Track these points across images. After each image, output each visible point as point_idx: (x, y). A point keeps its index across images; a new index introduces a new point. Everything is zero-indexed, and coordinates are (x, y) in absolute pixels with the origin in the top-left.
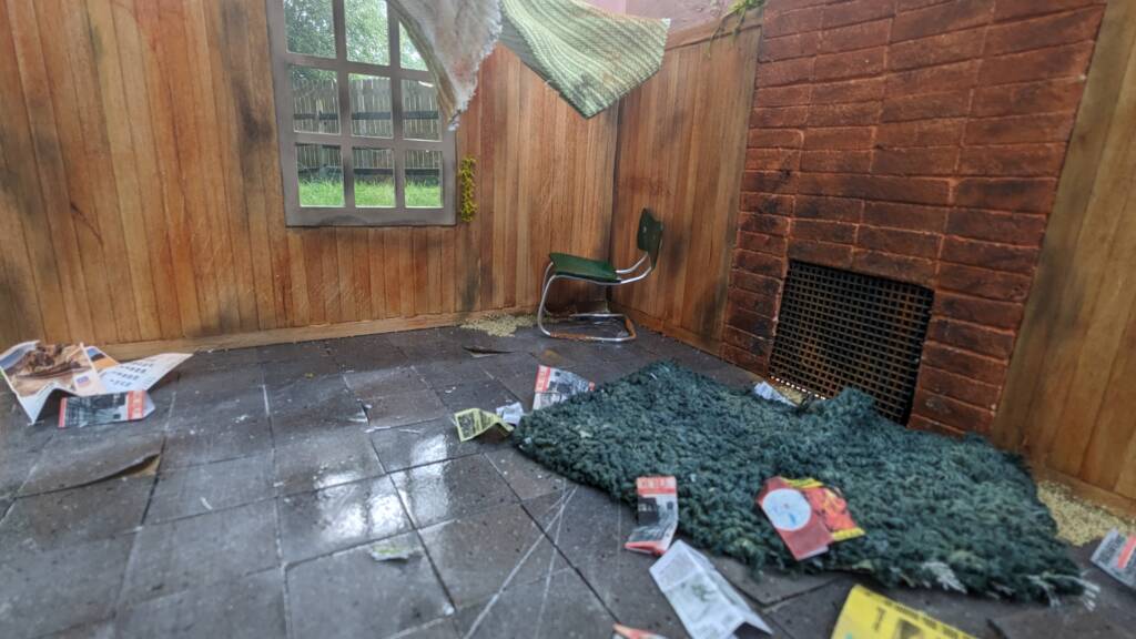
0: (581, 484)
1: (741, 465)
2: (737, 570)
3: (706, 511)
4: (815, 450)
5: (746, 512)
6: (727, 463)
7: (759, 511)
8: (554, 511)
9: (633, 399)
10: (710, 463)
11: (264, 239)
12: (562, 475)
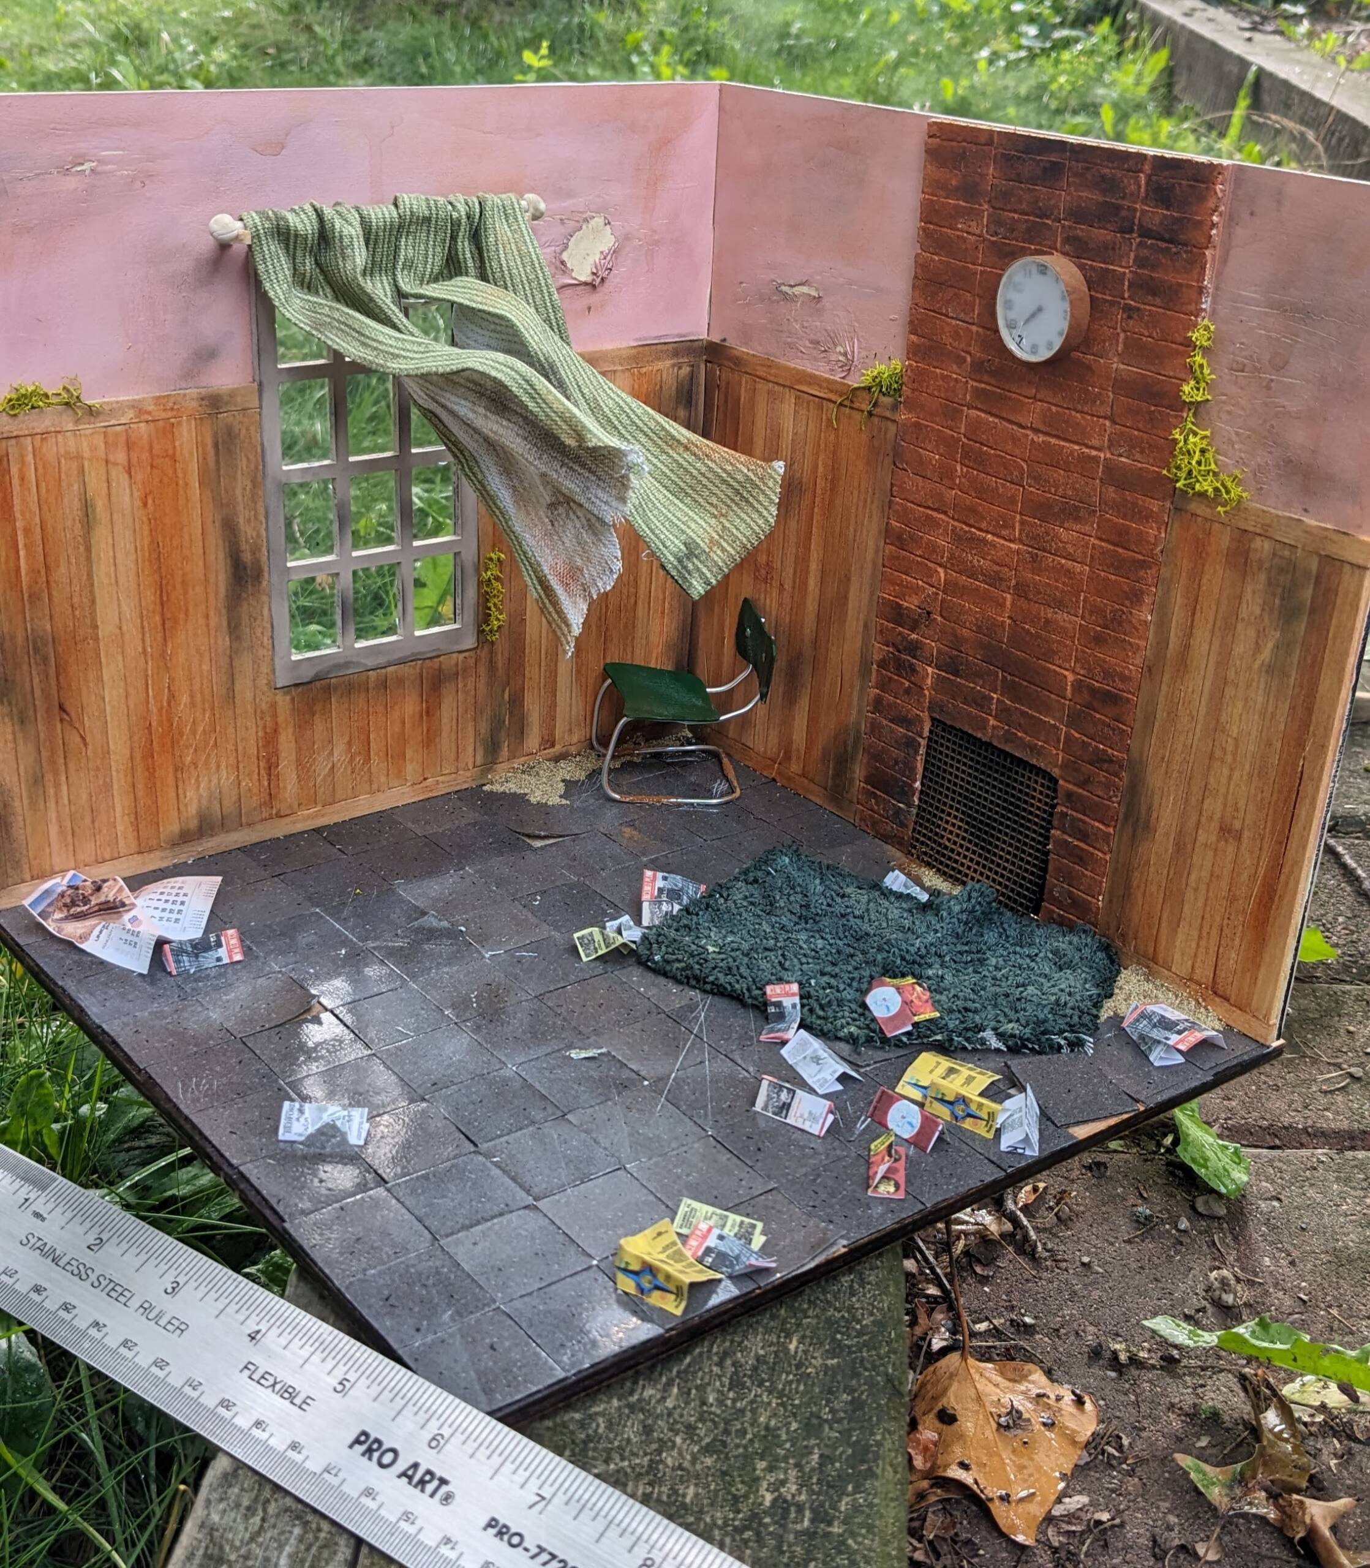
0: (714, 994)
1: (856, 969)
2: (845, 1048)
3: (822, 1008)
4: (923, 951)
5: (854, 1006)
6: (844, 967)
7: (864, 1006)
8: (697, 1018)
9: (752, 903)
10: (829, 969)
11: (250, 708)
12: (694, 987)
